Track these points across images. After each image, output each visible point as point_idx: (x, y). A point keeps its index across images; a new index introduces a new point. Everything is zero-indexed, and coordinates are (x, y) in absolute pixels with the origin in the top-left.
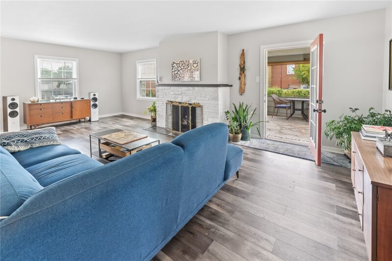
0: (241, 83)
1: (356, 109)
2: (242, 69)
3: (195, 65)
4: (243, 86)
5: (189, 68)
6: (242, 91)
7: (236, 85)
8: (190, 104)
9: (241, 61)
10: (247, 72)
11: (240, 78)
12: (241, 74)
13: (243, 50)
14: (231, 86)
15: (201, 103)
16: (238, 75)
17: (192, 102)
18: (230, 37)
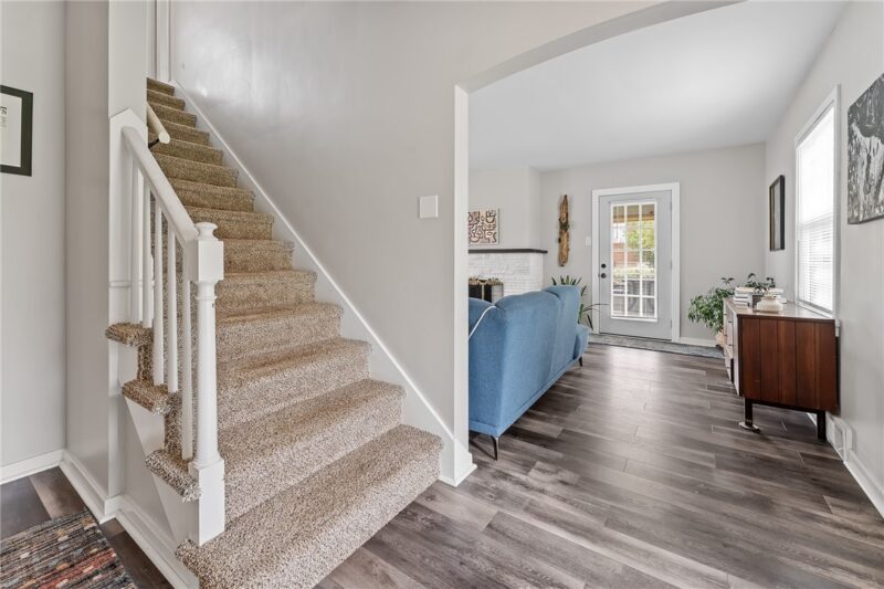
0: (561, 248)
1: (731, 279)
2: (564, 226)
3: (490, 219)
4: (564, 252)
5: (480, 224)
6: (563, 260)
7: (554, 250)
8: (482, 281)
9: (561, 213)
10: (572, 231)
11: (560, 240)
12: (561, 233)
13: (566, 196)
14: (546, 252)
15: (501, 279)
16: (556, 236)
17: (486, 277)
18: (545, 175)
